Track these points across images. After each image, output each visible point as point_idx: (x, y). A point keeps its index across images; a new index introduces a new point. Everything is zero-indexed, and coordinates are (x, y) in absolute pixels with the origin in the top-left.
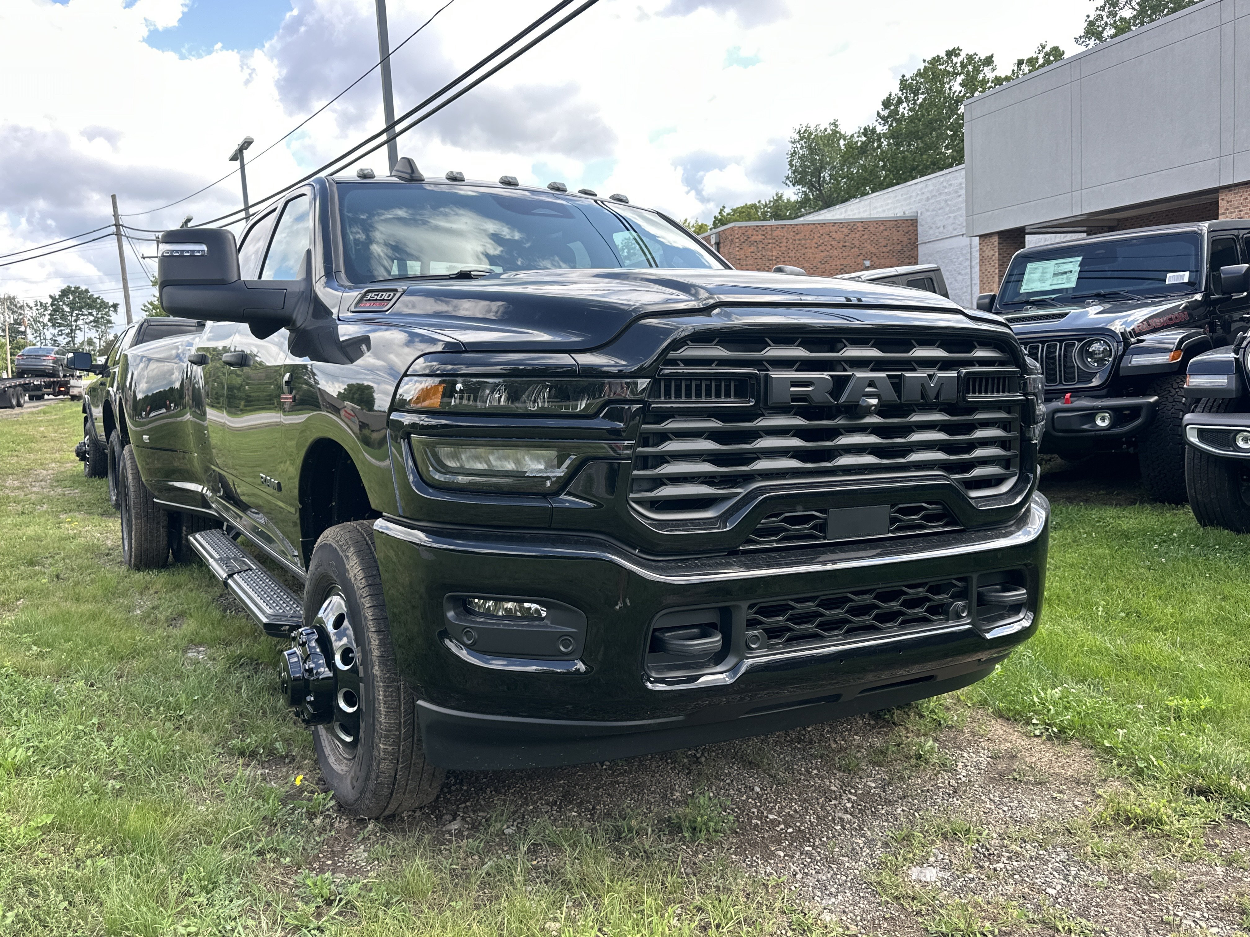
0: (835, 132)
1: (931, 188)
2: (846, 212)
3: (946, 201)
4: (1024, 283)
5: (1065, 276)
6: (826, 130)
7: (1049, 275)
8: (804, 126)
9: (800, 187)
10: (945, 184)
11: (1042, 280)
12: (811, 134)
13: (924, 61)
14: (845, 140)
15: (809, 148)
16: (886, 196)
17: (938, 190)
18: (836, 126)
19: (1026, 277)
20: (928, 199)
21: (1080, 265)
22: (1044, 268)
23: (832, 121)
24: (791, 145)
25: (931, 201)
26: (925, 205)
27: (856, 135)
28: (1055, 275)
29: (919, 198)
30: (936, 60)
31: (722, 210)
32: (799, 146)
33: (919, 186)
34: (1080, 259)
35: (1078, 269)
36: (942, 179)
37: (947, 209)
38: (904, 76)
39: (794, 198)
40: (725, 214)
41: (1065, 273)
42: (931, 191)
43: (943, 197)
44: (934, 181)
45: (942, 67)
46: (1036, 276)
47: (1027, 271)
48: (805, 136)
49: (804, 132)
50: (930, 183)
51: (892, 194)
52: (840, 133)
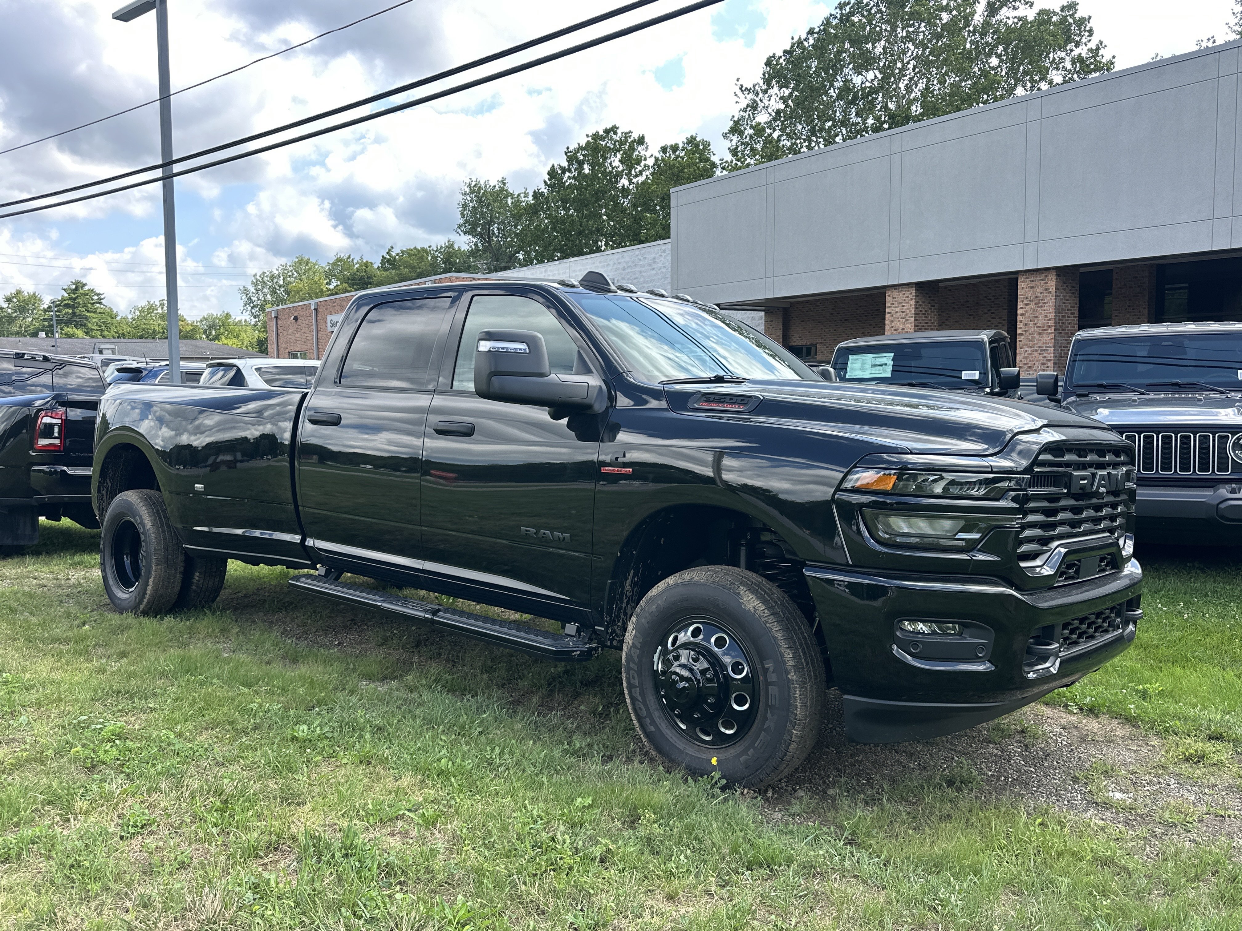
0: (502, 190)
1: (627, 259)
2: (546, 271)
3: (641, 272)
4: (848, 370)
5: (881, 368)
6: (495, 186)
7: (868, 366)
8: (474, 179)
9: (470, 237)
10: (640, 257)
11: (862, 369)
12: (480, 188)
13: (588, 136)
14: (512, 198)
15: (479, 201)
16: (585, 261)
17: (633, 262)
18: (504, 184)
19: (849, 366)
20: (624, 269)
21: (893, 360)
22: (863, 360)
23: (500, 179)
24: (462, 197)
25: (627, 271)
26: (621, 274)
27: (522, 195)
28: (873, 366)
29: (615, 266)
30: (596, 137)
31: (390, 250)
32: (469, 199)
33: (616, 256)
34: (892, 354)
35: (892, 363)
36: (637, 252)
37: (642, 280)
38: (568, 148)
39: (465, 248)
40: (394, 254)
41: (881, 365)
42: (628, 262)
43: (638, 269)
44: (630, 253)
45: (603, 143)
46: (857, 365)
47: (850, 361)
48: (475, 189)
49: (475, 186)
50: (625, 254)
51: (590, 261)
52: (507, 191)
